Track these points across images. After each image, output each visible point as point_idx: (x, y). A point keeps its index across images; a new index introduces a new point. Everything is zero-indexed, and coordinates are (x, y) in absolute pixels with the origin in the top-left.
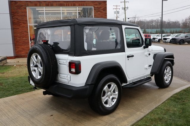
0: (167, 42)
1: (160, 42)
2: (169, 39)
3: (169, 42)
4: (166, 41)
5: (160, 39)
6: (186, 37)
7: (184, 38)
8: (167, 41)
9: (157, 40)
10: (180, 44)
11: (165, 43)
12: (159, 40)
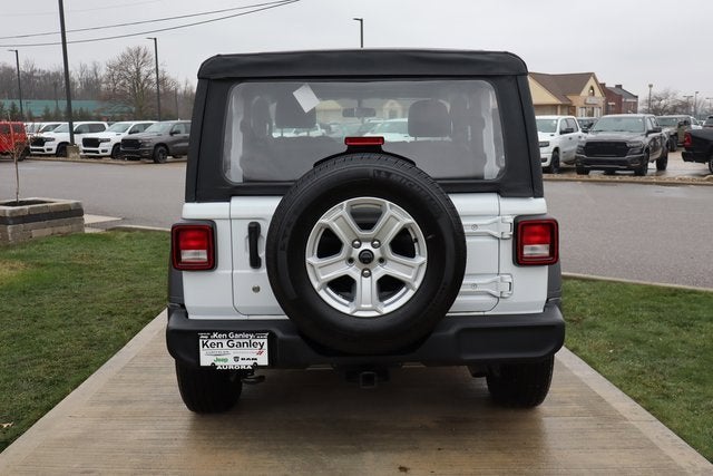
0: (101, 154)
1: (66, 156)
2: (108, 140)
3: (109, 153)
4: (97, 152)
5: (67, 143)
6: (172, 134)
7: (166, 138)
8: (99, 149)
9: (53, 146)
10: (156, 162)
11: (92, 160)
12: (63, 149)
